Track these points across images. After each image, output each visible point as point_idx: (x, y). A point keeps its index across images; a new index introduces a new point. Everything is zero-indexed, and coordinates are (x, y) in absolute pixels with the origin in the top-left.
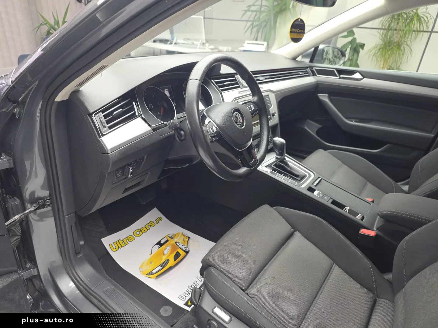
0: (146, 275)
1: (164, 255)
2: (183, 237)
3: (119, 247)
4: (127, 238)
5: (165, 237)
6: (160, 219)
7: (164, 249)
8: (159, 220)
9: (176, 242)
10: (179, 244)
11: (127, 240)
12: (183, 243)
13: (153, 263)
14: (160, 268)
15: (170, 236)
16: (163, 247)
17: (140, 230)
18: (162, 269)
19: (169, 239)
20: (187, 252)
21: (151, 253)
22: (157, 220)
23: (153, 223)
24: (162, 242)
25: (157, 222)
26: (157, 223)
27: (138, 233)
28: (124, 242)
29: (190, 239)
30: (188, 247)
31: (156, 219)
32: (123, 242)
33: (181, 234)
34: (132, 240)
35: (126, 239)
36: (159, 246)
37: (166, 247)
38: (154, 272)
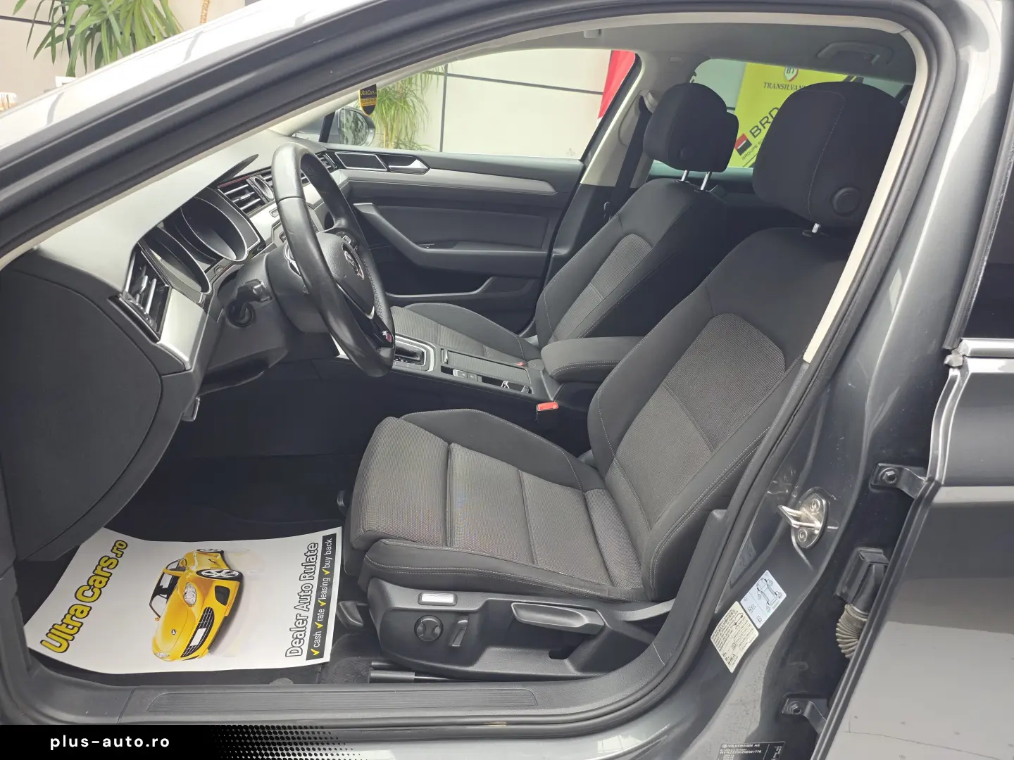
0: (182, 657)
1: (191, 605)
2: (206, 558)
3: (67, 640)
4: (68, 613)
5: (163, 573)
6: (121, 545)
7: (181, 596)
8: (120, 547)
9: (199, 573)
10: (209, 572)
11: (74, 618)
12: (215, 566)
13: (178, 630)
14: (201, 632)
15: (174, 566)
16: (176, 593)
17: (88, 585)
18: (210, 629)
19: (177, 573)
20: (240, 578)
21: (157, 617)
22: (115, 550)
23: (109, 558)
24: (165, 584)
25: (117, 554)
26: (119, 556)
27: (89, 593)
28: (68, 625)
29: (225, 554)
30: (232, 568)
31: (113, 549)
32: (65, 626)
33: (195, 554)
34: (85, 614)
35: (69, 616)
36: (166, 596)
37: (181, 591)
38: (196, 642)
